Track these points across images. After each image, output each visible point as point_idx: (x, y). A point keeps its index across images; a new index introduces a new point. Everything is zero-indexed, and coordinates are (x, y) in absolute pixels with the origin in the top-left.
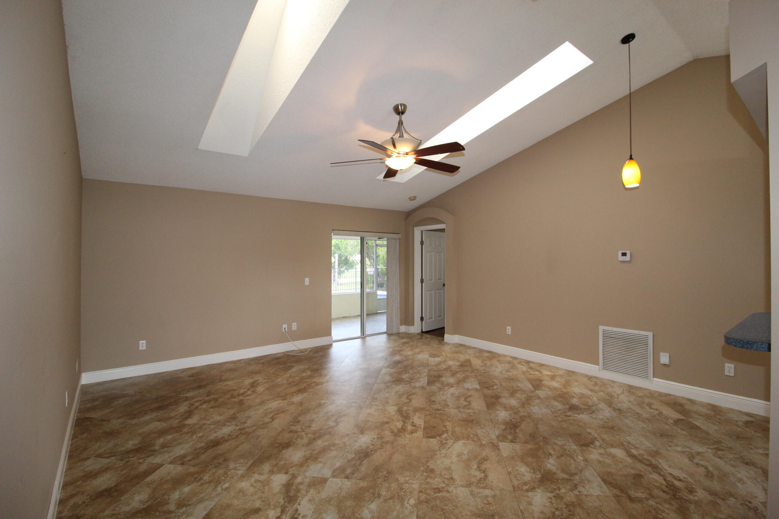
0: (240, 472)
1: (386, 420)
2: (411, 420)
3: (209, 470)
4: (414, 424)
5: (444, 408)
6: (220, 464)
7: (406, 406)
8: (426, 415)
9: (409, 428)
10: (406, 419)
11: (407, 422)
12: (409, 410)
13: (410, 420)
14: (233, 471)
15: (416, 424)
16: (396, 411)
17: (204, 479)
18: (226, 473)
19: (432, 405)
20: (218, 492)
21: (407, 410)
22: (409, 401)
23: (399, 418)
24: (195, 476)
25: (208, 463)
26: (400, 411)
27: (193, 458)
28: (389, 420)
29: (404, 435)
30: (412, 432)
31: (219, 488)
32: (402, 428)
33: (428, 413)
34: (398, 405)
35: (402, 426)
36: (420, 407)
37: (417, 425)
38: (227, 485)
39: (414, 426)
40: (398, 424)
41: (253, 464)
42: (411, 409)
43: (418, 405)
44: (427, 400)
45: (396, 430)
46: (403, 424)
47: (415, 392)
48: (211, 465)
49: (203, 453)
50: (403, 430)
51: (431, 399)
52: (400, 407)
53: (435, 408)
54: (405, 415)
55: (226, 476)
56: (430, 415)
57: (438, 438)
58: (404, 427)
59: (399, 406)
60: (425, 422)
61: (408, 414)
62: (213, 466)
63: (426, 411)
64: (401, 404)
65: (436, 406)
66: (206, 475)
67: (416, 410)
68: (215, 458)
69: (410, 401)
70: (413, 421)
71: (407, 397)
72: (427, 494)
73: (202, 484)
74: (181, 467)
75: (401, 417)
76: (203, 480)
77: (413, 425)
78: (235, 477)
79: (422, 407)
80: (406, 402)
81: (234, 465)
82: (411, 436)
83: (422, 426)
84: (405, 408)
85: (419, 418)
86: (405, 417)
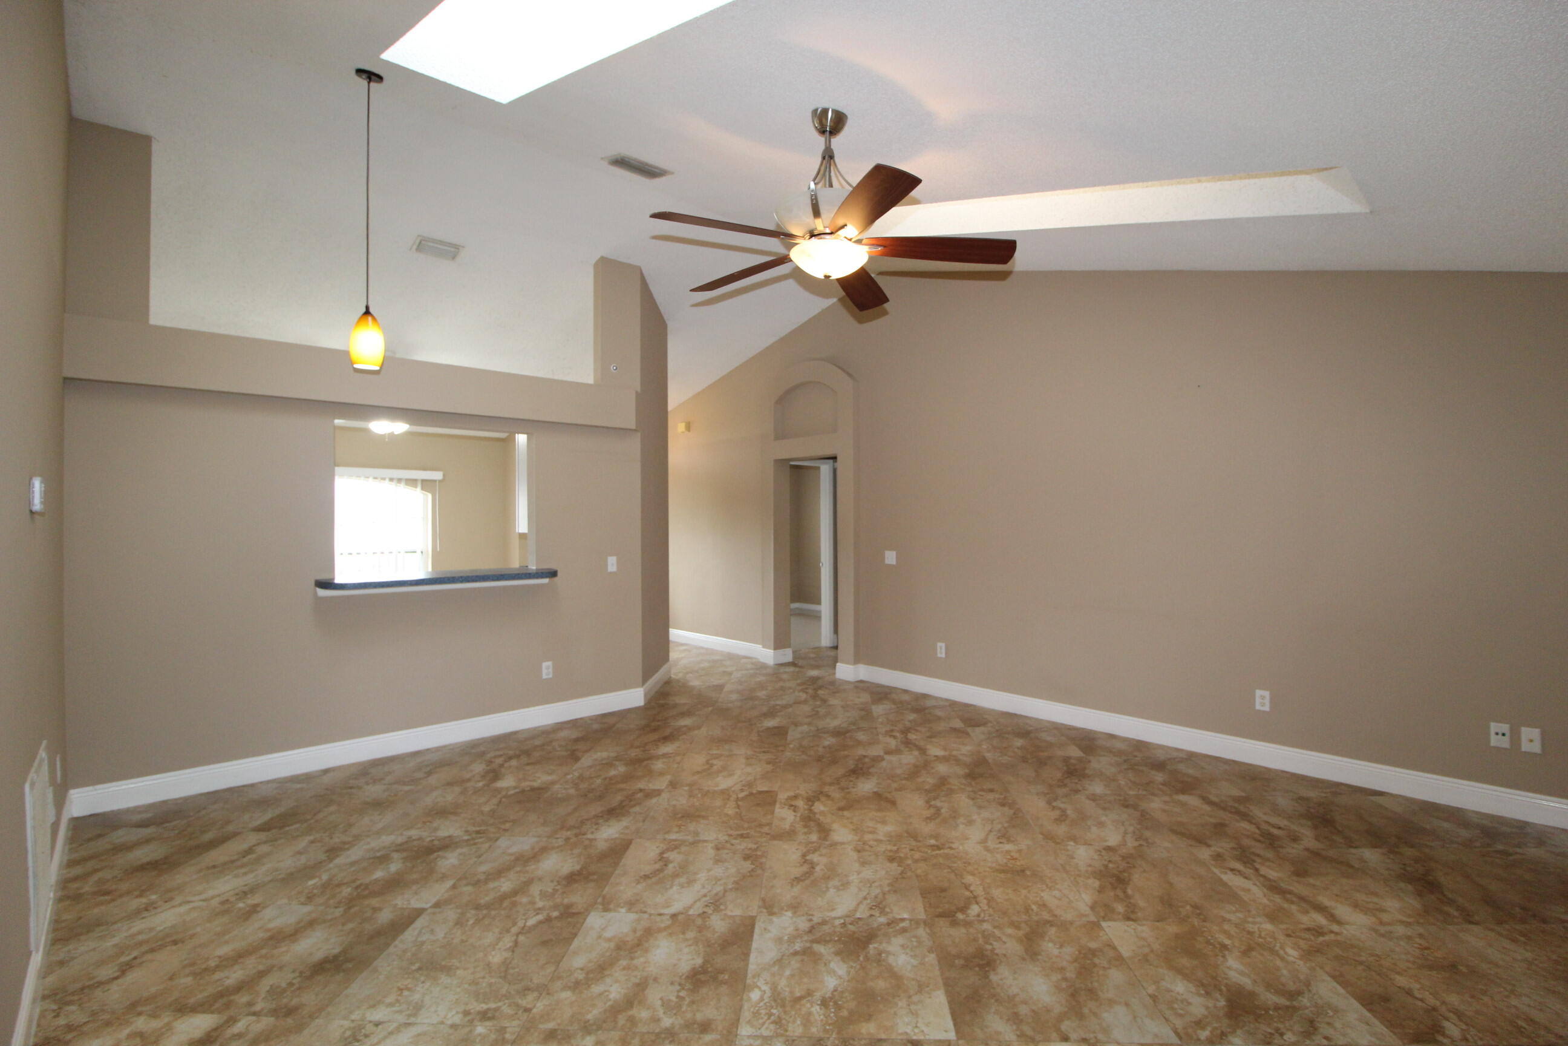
1: (846, 813)
2: (799, 814)
4: (793, 808)
5: (727, 842)
7: (813, 843)
8: (769, 824)
9: (800, 803)
10: (809, 817)
11: (806, 812)
12: (805, 833)
13: (801, 815)
15: (789, 809)
16: (830, 830)
19: (754, 846)
21: (810, 833)
22: (808, 858)
23: (821, 818)
26: (824, 832)
28: (840, 813)
29: (807, 793)
30: (796, 797)
32: (813, 802)
33: (766, 829)
34: (831, 845)
35: (812, 805)
36: (781, 842)
37: (787, 807)
39: (792, 806)
40: (822, 808)
42: (801, 837)
43: (785, 846)
44: (764, 860)
45: (823, 799)
46: (813, 808)
47: (792, 886)
50: (811, 800)
51: (752, 864)
52: (825, 839)
53: (747, 839)
54: (812, 824)
56: (761, 826)
57: (754, 792)
58: (810, 803)
59: (827, 843)
60: (773, 813)
61: (805, 826)
63: (768, 832)
64: (825, 848)
65: (743, 845)
67: (788, 835)
69: (804, 856)
70: (795, 814)
71: (813, 868)
72: (760, 832)
75: (819, 819)
77: (795, 808)
79: (775, 842)
80: (813, 853)
82: (797, 792)
83: (778, 806)
84: (814, 837)
85: (783, 819)
86: (809, 819)
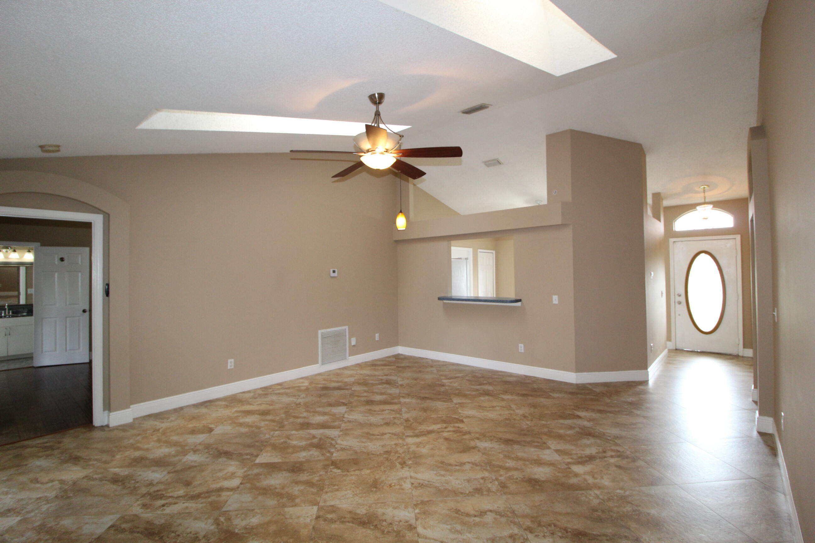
0: (598, 492)
3: (618, 512)
6: (603, 511)
14: (601, 497)
17: (631, 509)
18: (609, 499)
20: (631, 492)
24: (636, 517)
25: (612, 520)
27: (621, 538)
31: (627, 493)
38: (619, 491)
41: (580, 489)
48: (612, 516)
49: (605, 535)
55: (611, 498)
62: (612, 514)
66: (625, 511)
68: (601, 519)
73: (637, 506)
74: (642, 537)
76: (633, 509)
78: (606, 491)
81: (594, 500)
